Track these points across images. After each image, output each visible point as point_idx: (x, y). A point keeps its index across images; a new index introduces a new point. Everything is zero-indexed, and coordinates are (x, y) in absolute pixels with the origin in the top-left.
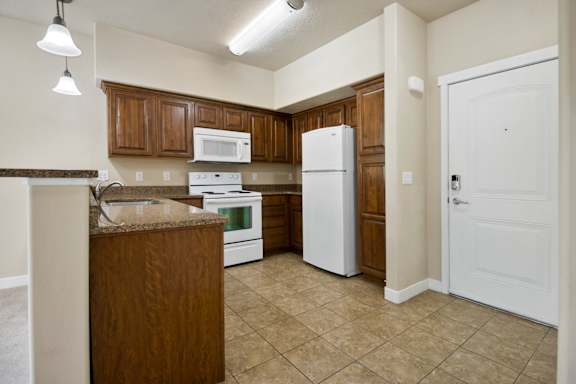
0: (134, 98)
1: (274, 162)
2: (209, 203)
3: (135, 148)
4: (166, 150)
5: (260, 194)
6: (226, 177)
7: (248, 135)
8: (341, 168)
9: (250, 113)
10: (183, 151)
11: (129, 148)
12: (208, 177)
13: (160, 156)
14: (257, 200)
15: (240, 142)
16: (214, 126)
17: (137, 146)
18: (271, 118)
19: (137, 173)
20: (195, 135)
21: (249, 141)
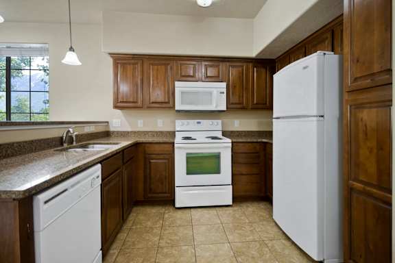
0: (130, 64)
1: (253, 109)
2: (179, 148)
3: (130, 102)
4: (153, 103)
5: (230, 141)
6: (206, 123)
7: (224, 85)
8: (315, 113)
9: (228, 64)
10: (166, 103)
11: (126, 102)
12: (191, 124)
13: (149, 108)
14: (227, 147)
15: (215, 92)
16: (193, 79)
17: (131, 100)
18: (251, 65)
19: (139, 121)
20: (176, 88)
21: (225, 90)
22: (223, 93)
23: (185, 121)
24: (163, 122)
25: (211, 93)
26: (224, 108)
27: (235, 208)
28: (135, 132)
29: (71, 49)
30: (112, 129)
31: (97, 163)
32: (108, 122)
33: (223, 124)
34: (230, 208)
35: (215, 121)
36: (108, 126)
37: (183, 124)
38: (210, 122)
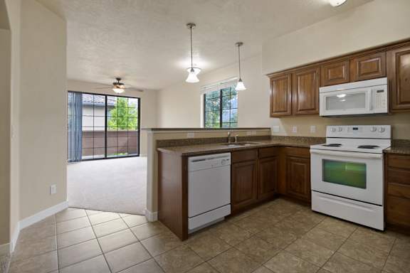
2: (315, 153)
3: (281, 111)
4: (300, 110)
7: (385, 80)
10: (312, 109)
13: (297, 115)
17: (282, 109)
20: (320, 95)
21: (385, 88)
22: (383, 91)
23: (337, 127)
24: (316, 128)
25: (364, 94)
26: (385, 110)
27: (387, 236)
28: (289, 137)
29: (240, 80)
30: (273, 134)
31: (228, 152)
32: (270, 129)
33: (393, 129)
34: (379, 234)
35: (379, 127)
36: (270, 131)
37: (334, 130)
38: (371, 127)
